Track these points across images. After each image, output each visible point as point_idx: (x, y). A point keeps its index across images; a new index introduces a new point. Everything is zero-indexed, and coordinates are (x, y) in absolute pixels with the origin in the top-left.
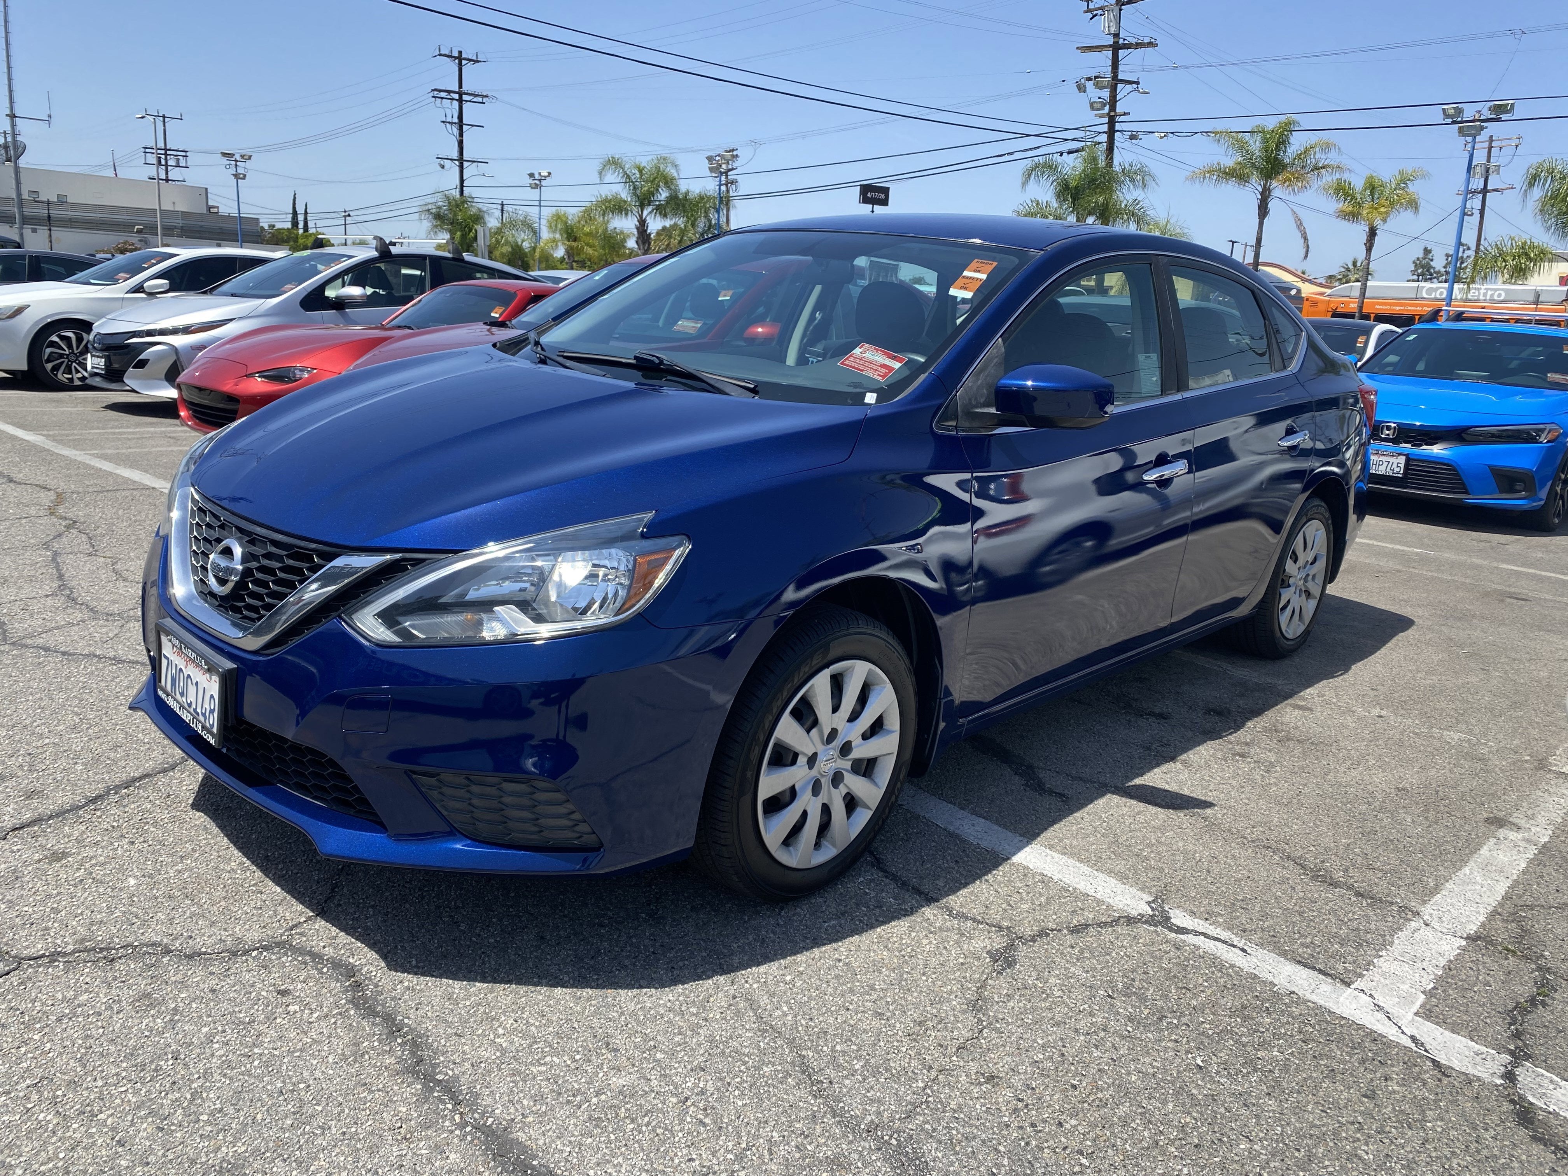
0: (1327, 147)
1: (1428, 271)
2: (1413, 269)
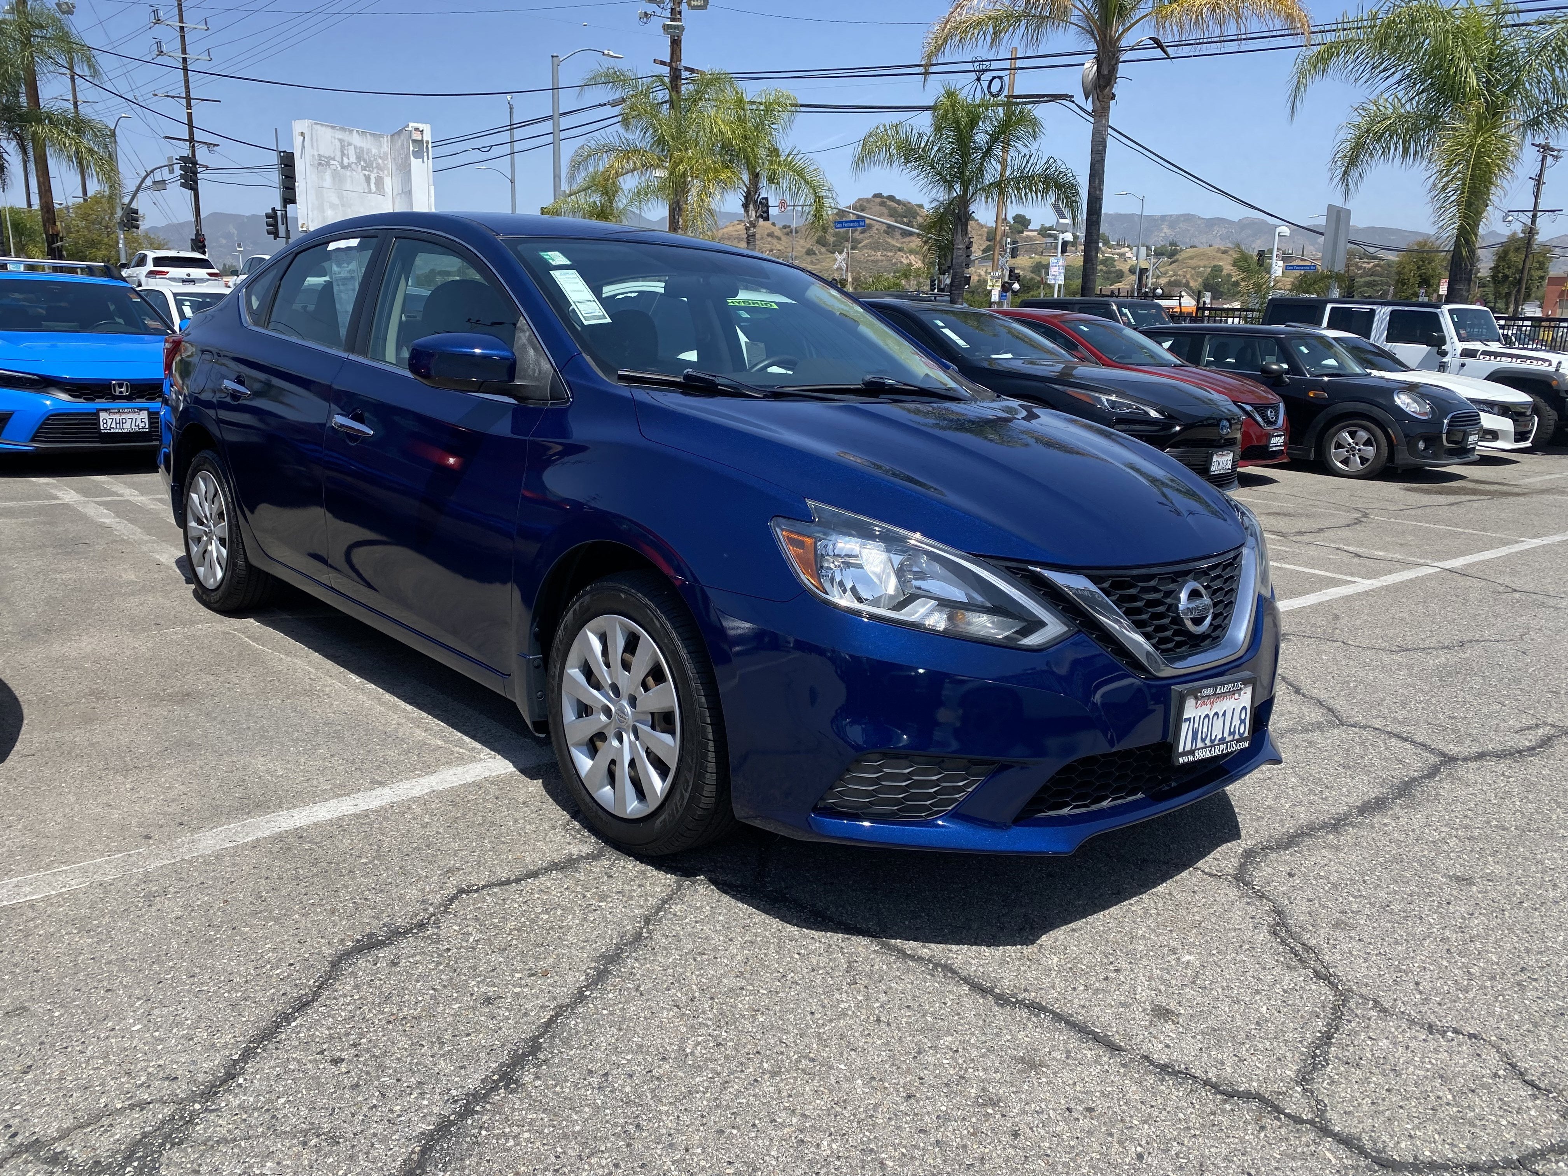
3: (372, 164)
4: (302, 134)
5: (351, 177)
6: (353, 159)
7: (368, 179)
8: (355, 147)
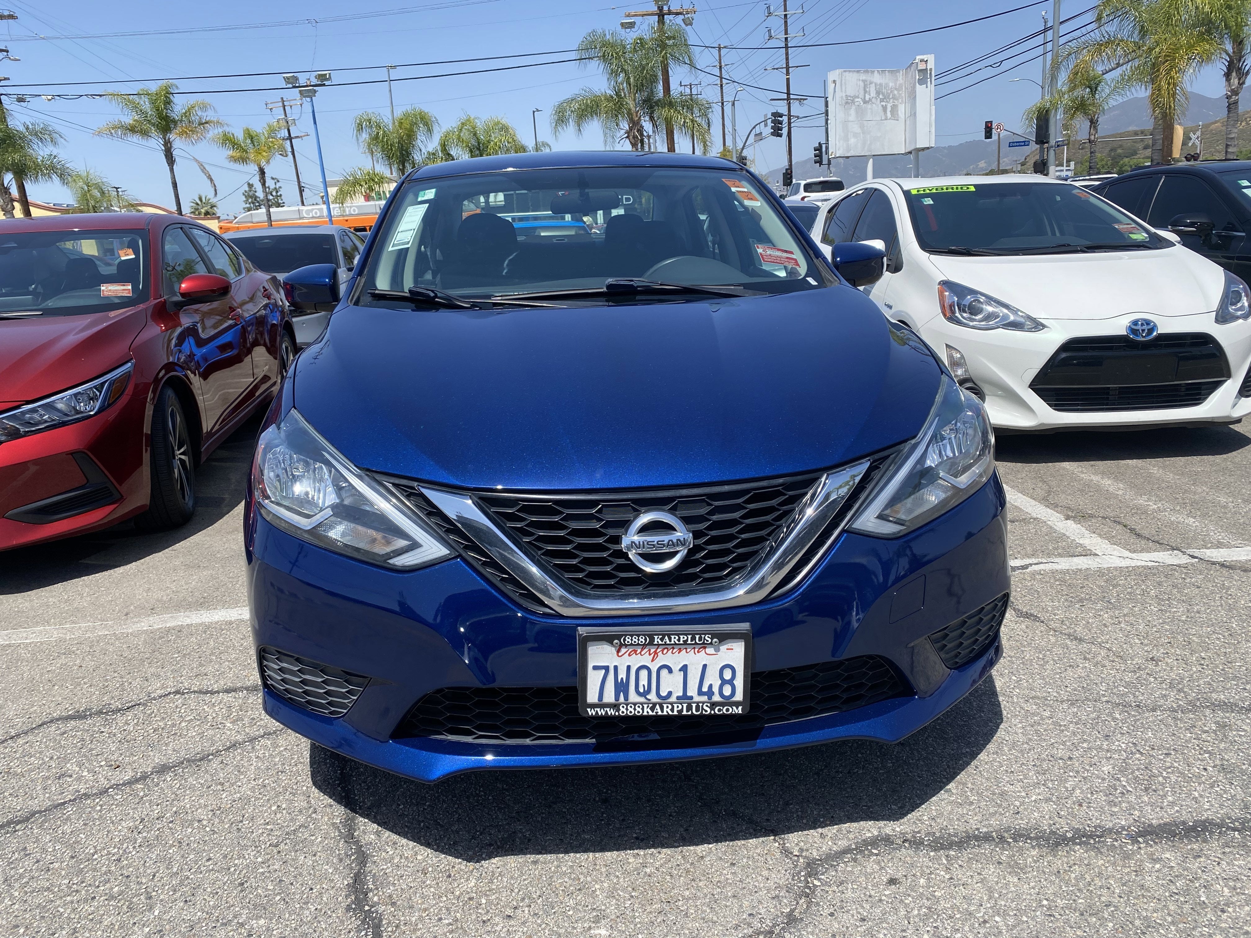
0: (204, 107)
1: (255, 200)
2: (245, 199)
3: (889, 96)
4: (834, 81)
5: (871, 109)
6: (873, 94)
7: (885, 108)
8: (876, 85)
